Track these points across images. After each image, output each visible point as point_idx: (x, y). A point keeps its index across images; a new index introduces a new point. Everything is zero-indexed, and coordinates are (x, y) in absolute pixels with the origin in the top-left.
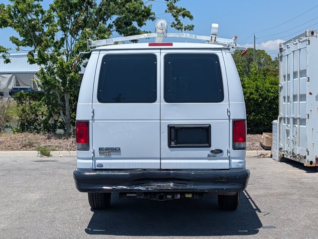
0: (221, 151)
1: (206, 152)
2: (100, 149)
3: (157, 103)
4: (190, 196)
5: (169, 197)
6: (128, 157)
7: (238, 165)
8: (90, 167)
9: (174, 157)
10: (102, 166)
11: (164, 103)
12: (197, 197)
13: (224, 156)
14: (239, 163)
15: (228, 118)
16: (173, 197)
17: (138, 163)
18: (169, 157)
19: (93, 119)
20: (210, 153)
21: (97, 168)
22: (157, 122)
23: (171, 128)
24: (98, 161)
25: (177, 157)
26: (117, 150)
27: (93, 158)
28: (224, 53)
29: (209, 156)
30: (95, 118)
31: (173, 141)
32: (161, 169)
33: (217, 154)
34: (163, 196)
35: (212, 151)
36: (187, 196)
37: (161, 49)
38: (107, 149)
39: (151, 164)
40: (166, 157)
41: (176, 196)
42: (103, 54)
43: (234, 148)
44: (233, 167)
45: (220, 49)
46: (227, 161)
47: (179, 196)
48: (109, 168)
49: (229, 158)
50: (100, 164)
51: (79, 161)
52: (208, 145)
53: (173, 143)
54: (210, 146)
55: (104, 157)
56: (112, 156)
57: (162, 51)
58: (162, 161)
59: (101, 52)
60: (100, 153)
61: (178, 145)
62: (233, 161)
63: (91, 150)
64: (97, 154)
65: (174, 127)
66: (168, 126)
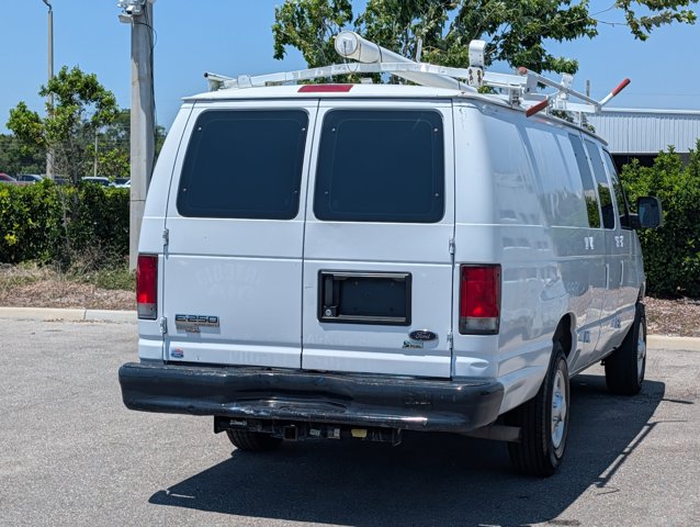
0: (432, 336)
1: (399, 336)
2: (178, 318)
3: (298, 221)
4: (363, 434)
5: (316, 433)
6: (234, 338)
7: (471, 370)
8: (157, 356)
9: (332, 344)
10: (182, 356)
11: (313, 221)
12: (380, 438)
13: (440, 348)
14: (473, 364)
15: (450, 260)
16: (324, 434)
17: (255, 354)
18: (320, 343)
19: (166, 253)
20: (408, 339)
21: (172, 359)
22: (296, 263)
23: (324, 278)
24: (174, 345)
25: (336, 344)
26: (212, 322)
27: (165, 337)
28: (456, 109)
29: (406, 345)
30: (169, 251)
31: (328, 307)
32: (301, 370)
33: (426, 343)
34: (293, 429)
35: (413, 335)
36: (356, 434)
37: (320, 99)
38: (192, 319)
39: (282, 356)
40: (313, 342)
41: (330, 432)
42: (201, 108)
43: (464, 330)
44: (457, 374)
45: (450, 99)
46: (447, 360)
47: (337, 433)
48: (196, 360)
49: (452, 353)
50: (178, 351)
51: (143, 342)
52: (403, 320)
53: (328, 312)
54: (408, 323)
55: (185, 335)
56: (203, 335)
57: (322, 103)
58: (306, 352)
59: (196, 105)
60: (178, 327)
61: (341, 317)
62: (459, 359)
63: (160, 319)
64: (173, 330)
65: (332, 275)
66: (320, 272)
